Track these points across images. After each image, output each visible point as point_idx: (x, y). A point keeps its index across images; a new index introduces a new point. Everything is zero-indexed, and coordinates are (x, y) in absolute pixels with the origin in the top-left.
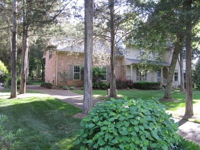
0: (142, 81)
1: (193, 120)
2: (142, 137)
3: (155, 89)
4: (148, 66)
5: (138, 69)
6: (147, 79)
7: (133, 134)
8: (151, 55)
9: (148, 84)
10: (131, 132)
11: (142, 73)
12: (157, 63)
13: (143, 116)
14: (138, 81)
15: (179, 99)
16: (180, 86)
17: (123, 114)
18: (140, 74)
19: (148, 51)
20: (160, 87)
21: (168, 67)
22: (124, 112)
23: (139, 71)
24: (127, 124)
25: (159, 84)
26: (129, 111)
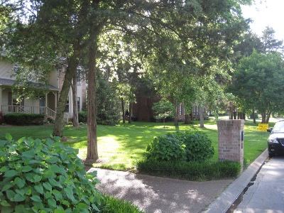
0: (18, 112)
1: (100, 165)
2: (49, 201)
3: (36, 124)
4: (27, 90)
5: (10, 94)
6: (25, 109)
7: (36, 198)
8: (33, 73)
9: (26, 117)
10: (31, 196)
11: (17, 100)
12: (41, 85)
13: (47, 166)
14: (11, 113)
15: (73, 138)
16: (72, 120)
17: (10, 165)
18: (15, 101)
19: (28, 68)
20: (44, 121)
21: (55, 92)
22: (11, 162)
23: (13, 96)
24: (21, 183)
25: (43, 117)
26: (21, 159)
